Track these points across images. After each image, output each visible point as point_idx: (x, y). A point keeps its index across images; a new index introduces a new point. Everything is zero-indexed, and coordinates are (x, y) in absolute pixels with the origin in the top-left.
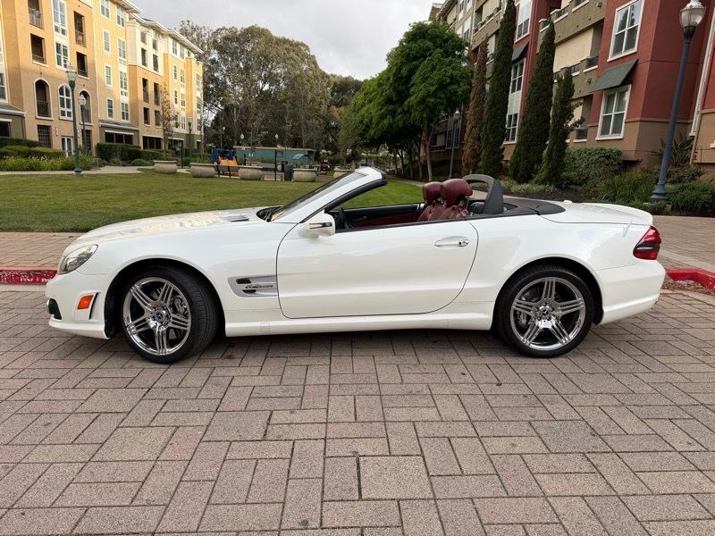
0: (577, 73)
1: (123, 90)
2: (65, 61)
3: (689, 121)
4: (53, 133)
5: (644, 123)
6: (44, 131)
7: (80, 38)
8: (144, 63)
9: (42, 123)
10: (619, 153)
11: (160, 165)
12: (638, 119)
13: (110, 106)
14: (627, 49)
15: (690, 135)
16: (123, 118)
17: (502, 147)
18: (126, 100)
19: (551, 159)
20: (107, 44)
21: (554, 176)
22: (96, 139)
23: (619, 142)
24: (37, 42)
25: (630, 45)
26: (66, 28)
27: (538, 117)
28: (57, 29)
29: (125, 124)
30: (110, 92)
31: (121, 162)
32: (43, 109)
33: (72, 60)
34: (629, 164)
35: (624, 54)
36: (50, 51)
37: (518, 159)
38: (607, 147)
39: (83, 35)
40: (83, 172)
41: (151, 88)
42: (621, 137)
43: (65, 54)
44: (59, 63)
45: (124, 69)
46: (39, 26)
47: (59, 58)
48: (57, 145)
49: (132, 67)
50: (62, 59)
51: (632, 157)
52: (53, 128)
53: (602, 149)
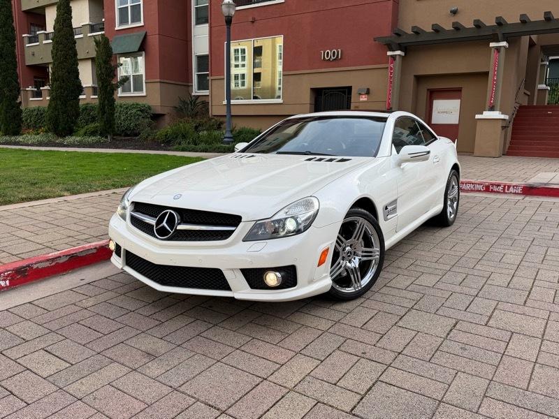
0: (81, 36)
3: (190, 84)
5: (163, 84)
10: (149, 108)
12: (158, 80)
14: (132, 22)
15: (193, 94)
17: (18, 101)
19: (105, 112)
21: (110, 127)
23: (143, 98)
25: (136, 18)
27: (69, 73)
34: (157, 117)
35: (130, 25)
37: (56, 113)
38: (141, 102)
42: (144, 94)
51: (159, 111)
53: (137, 104)
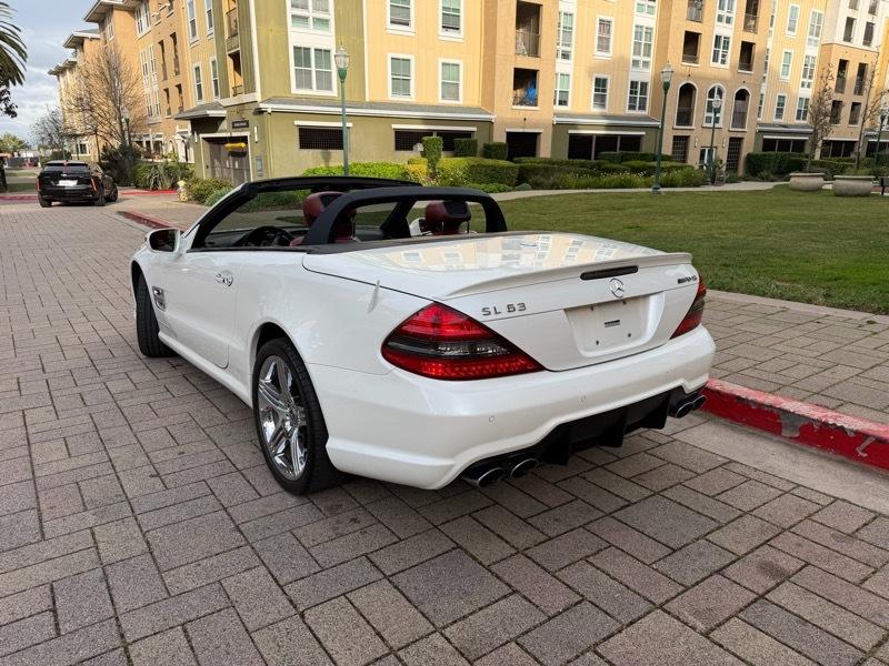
1: (807, 80)
2: (724, 56)
4: (691, 144)
6: (681, 143)
7: (752, 23)
8: (848, 38)
9: (680, 133)
11: (798, 180)
13: (781, 104)
16: (798, 118)
18: (808, 93)
20: (793, 21)
22: (748, 148)
24: (692, 40)
26: (733, 15)
28: (720, 19)
29: (796, 126)
30: (785, 85)
31: (772, 177)
32: (684, 117)
33: (734, 53)
36: (706, 47)
39: (755, 19)
40: (662, 190)
41: (852, 72)
43: (726, 47)
44: (715, 60)
45: (813, 51)
46: (698, 19)
47: (716, 54)
48: (693, 158)
49: (827, 47)
50: (721, 53)
52: (692, 138)
